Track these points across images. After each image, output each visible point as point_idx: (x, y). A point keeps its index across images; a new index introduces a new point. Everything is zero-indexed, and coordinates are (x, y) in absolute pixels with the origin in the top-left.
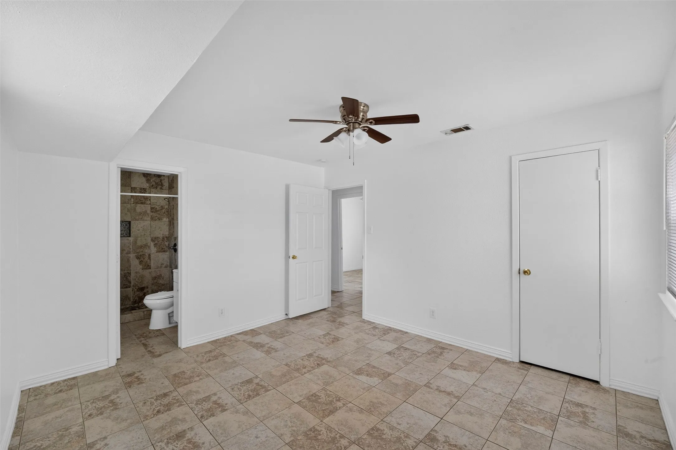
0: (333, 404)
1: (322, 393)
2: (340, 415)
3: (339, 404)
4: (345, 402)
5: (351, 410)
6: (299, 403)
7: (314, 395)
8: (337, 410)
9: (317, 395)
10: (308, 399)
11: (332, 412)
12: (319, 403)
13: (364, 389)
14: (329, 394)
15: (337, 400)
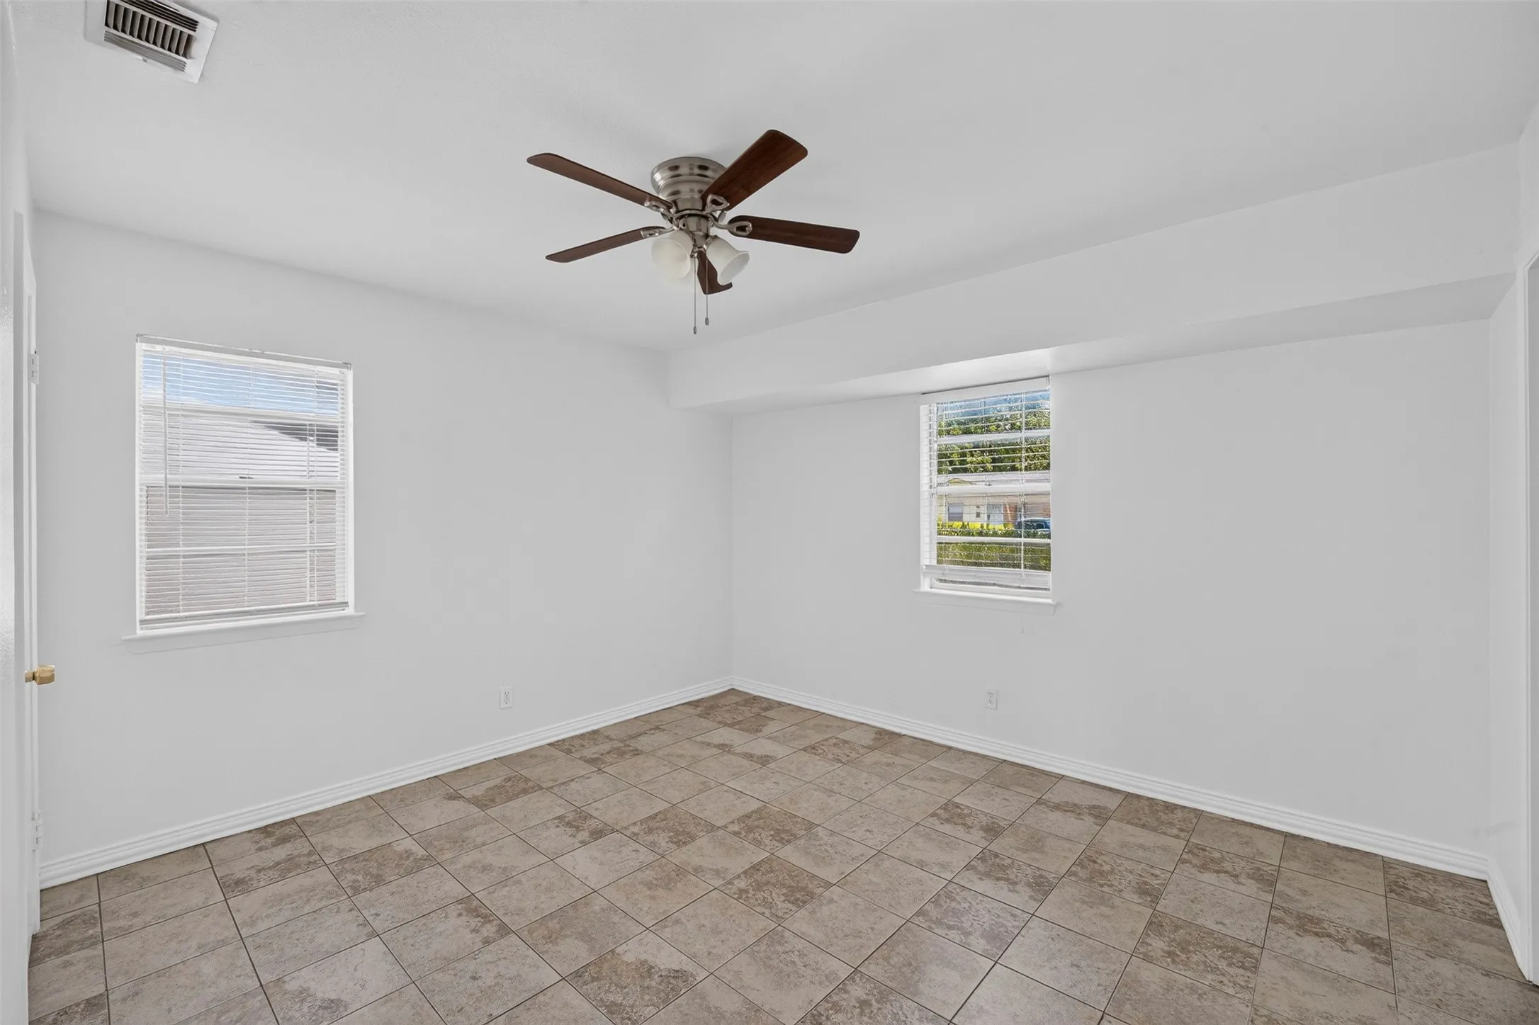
0: (753, 884)
1: (782, 908)
2: (739, 864)
3: (742, 884)
4: (726, 889)
5: (718, 873)
6: (828, 885)
7: (800, 903)
8: (745, 873)
9: (793, 903)
10: (811, 895)
11: (755, 868)
12: (784, 886)
13: (677, 922)
14: (766, 908)
15: (746, 891)
